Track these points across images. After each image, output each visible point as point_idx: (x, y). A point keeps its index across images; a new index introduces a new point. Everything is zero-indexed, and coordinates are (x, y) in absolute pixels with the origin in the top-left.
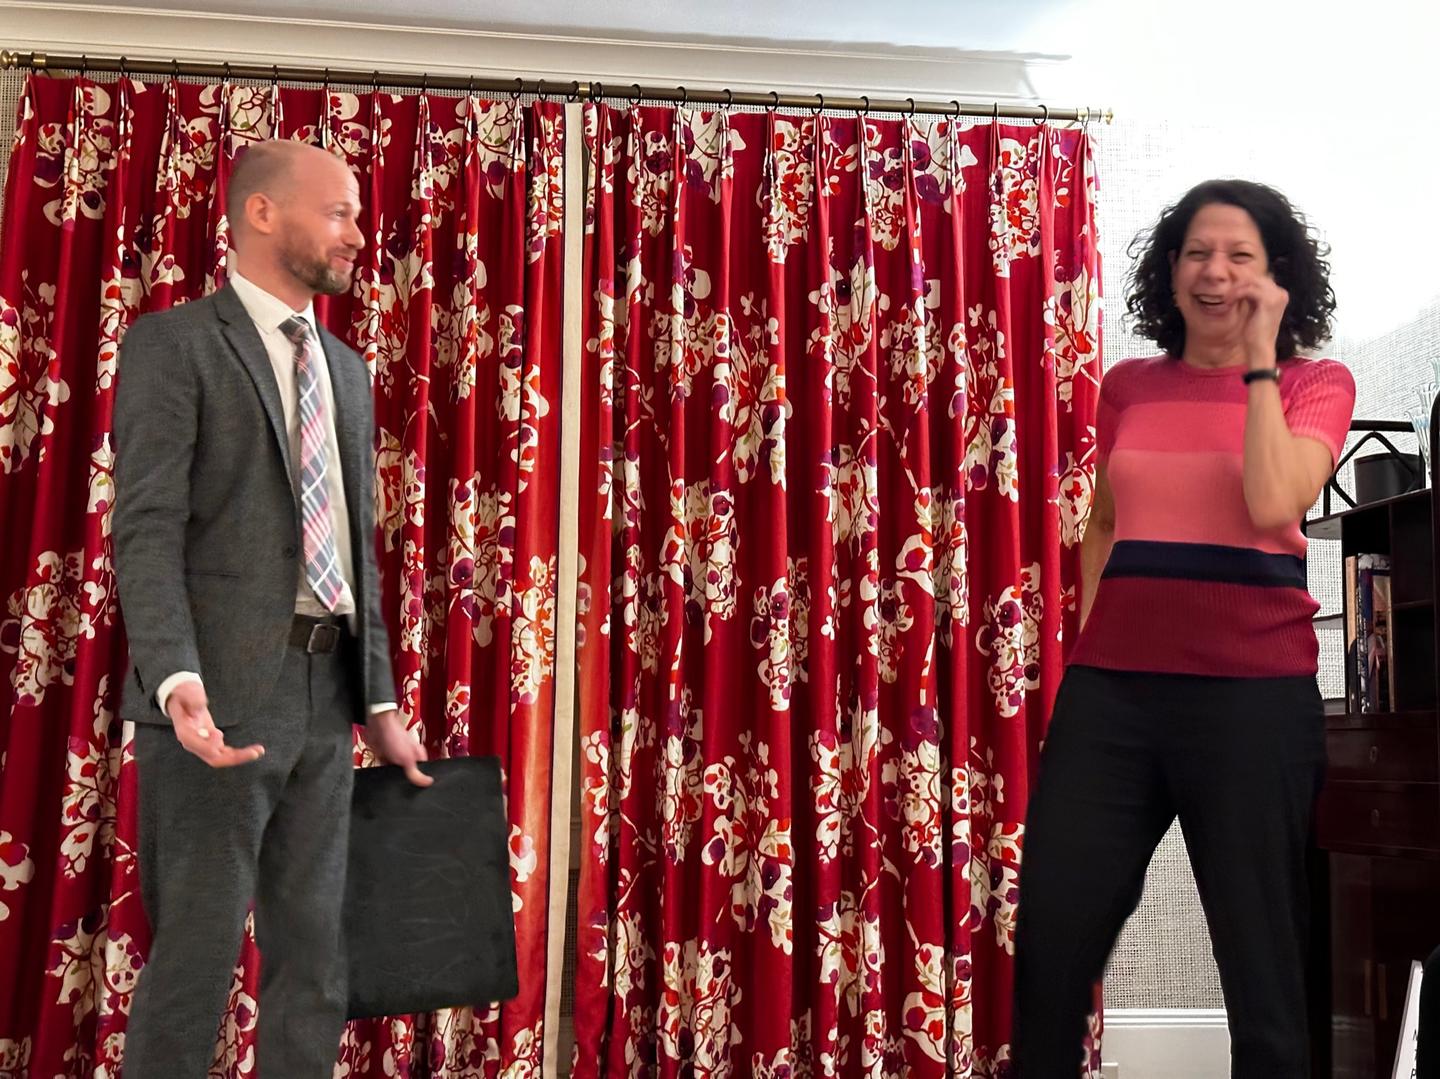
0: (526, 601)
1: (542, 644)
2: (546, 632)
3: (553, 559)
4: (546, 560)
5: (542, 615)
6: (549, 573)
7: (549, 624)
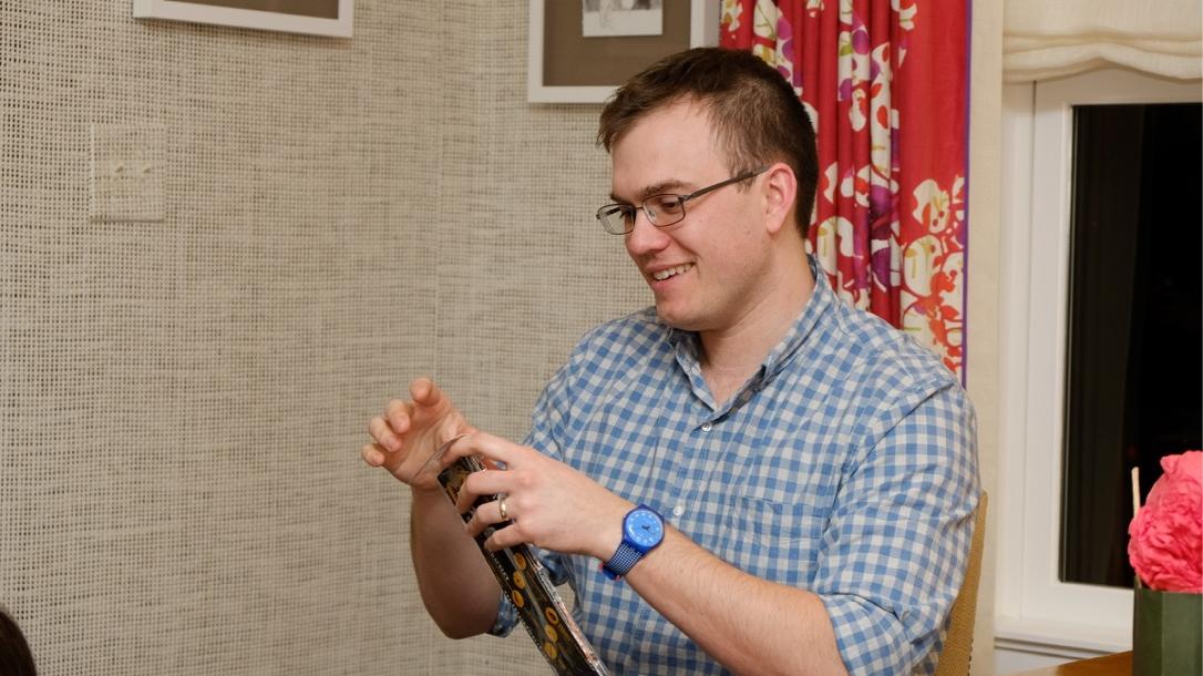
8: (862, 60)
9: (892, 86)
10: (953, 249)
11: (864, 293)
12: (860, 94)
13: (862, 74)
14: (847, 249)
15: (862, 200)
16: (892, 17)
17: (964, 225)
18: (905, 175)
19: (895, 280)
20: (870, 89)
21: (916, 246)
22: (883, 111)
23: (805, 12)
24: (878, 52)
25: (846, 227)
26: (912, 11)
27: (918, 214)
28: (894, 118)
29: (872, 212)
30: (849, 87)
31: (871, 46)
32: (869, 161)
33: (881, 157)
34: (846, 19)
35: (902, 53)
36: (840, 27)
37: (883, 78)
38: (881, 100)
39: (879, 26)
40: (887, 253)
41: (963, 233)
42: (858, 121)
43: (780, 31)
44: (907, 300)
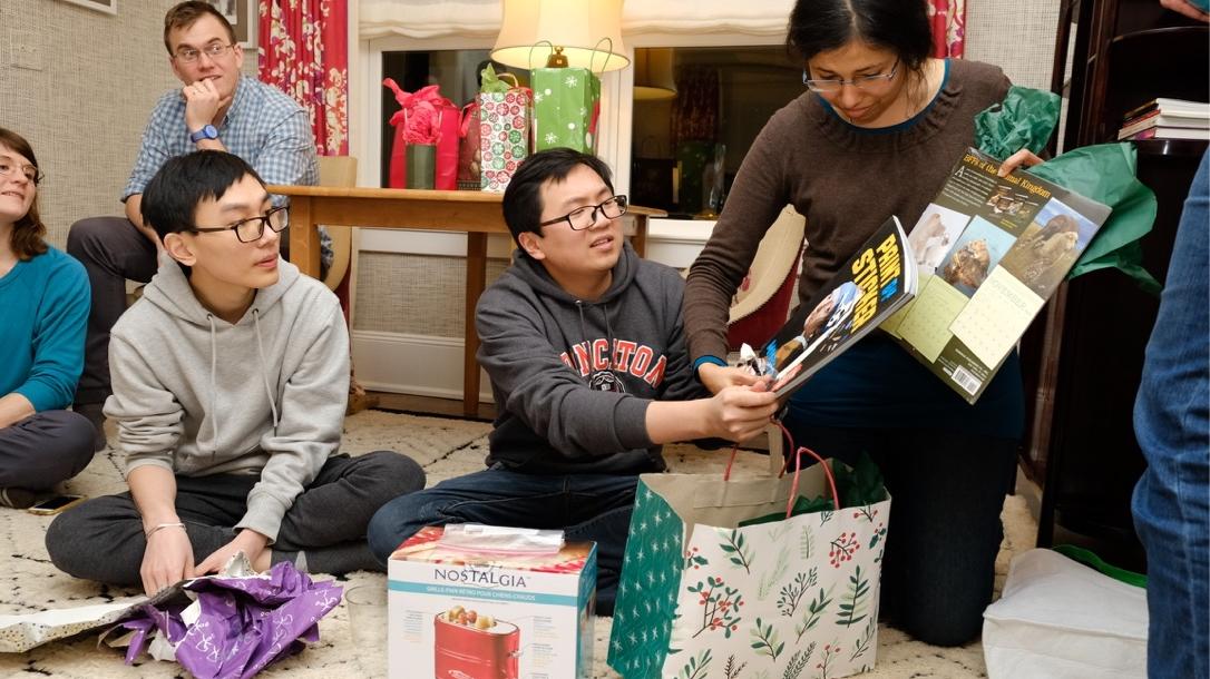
0: (328, 95)
1: (340, 122)
2: (342, 114)
3: (345, 71)
4: (340, 71)
5: (339, 104)
6: (343, 79)
7: (343, 110)
8: (310, 26)
9: (322, 36)
10: (343, 93)
11: (313, 106)
12: (310, 38)
13: (311, 31)
14: (307, 91)
15: (312, 74)
16: (321, 13)
17: (347, 85)
18: (326, 67)
19: (324, 102)
20: (313, 36)
21: (331, 90)
22: (318, 45)
23: (289, 9)
24: (316, 24)
25: (306, 83)
26: (328, 9)
27: (331, 79)
28: (322, 46)
29: (315, 79)
30: (306, 35)
31: (314, 22)
32: (314, 61)
33: (318, 59)
34: (305, 12)
35: (324, 24)
36: (302, 15)
37: (318, 33)
38: (317, 40)
39: (317, 15)
40: (320, 93)
41: (346, 88)
42: (309, 47)
43: (281, 17)
44: (328, 108)
